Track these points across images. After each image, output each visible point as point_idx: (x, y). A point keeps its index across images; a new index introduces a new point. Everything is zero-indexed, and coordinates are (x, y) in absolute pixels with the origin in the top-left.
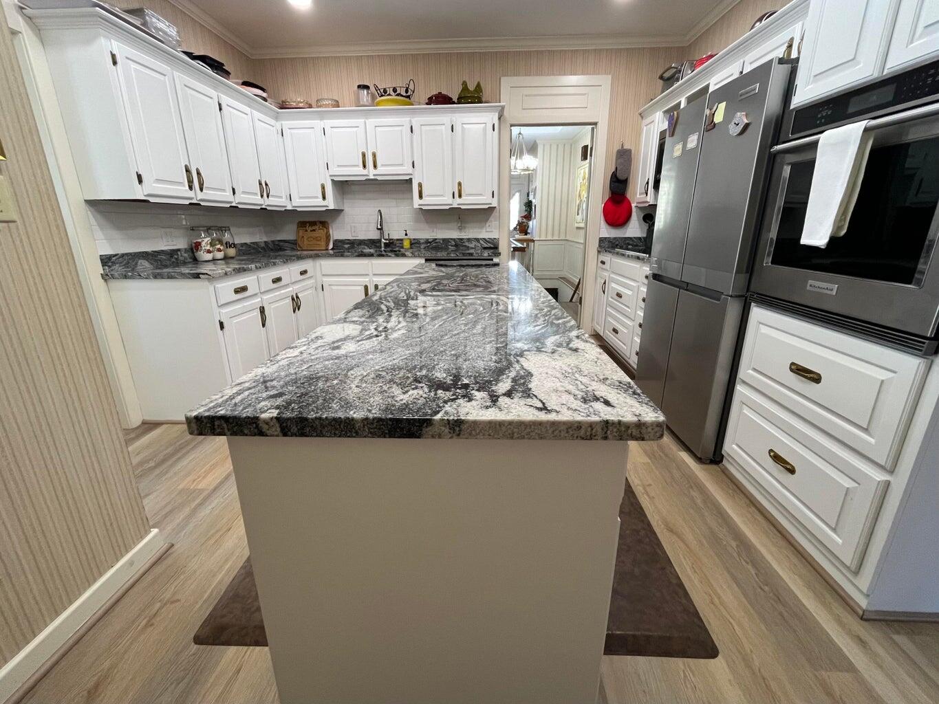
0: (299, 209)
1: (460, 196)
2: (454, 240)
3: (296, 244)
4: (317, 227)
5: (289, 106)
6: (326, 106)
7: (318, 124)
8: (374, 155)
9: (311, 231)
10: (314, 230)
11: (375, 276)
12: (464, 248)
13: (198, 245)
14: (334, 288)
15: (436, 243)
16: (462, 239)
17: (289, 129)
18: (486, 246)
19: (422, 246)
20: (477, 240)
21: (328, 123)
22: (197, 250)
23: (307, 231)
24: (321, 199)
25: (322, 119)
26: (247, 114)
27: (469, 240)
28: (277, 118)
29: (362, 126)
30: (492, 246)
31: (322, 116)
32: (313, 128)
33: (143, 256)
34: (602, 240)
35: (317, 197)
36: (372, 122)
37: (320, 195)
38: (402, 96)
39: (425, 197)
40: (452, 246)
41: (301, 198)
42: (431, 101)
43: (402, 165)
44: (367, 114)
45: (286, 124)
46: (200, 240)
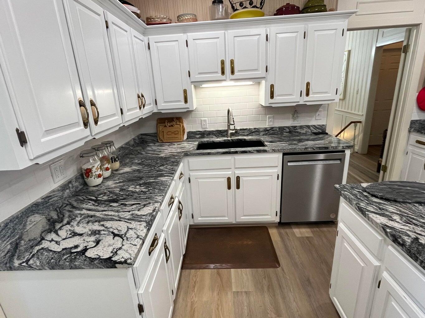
0: (163, 112)
1: (307, 94)
2: (288, 127)
3: (156, 137)
4: (174, 123)
5: (154, 22)
6: (188, 20)
7: (182, 37)
8: (232, 62)
9: (169, 126)
10: (172, 126)
11: (236, 169)
12: (297, 134)
13: (88, 172)
14: (200, 180)
15: (274, 130)
16: (295, 127)
17: (155, 42)
18: (315, 131)
19: (262, 133)
20: (308, 127)
21: (191, 36)
22: (88, 177)
23: (165, 126)
24: (183, 103)
25: (185, 32)
26: (126, 31)
27: (301, 127)
28: (144, 34)
29: (222, 38)
30: (321, 131)
31: (185, 30)
32: (177, 41)
33: (32, 211)
34: (413, 123)
35: (179, 101)
36: (231, 33)
37: (183, 100)
38: (257, 7)
39: (276, 97)
40: (287, 132)
41: (165, 102)
42: (280, 12)
43: (256, 70)
44: (226, 26)
45: (153, 38)
46: (90, 167)
